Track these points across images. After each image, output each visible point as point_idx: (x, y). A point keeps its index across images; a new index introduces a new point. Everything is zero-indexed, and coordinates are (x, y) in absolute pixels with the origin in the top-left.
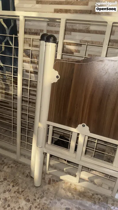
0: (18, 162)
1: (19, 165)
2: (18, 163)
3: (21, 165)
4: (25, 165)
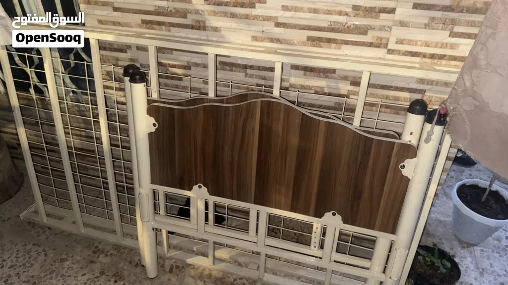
0: (120, 246)
1: (122, 251)
2: (121, 248)
3: (126, 251)
4: (132, 250)
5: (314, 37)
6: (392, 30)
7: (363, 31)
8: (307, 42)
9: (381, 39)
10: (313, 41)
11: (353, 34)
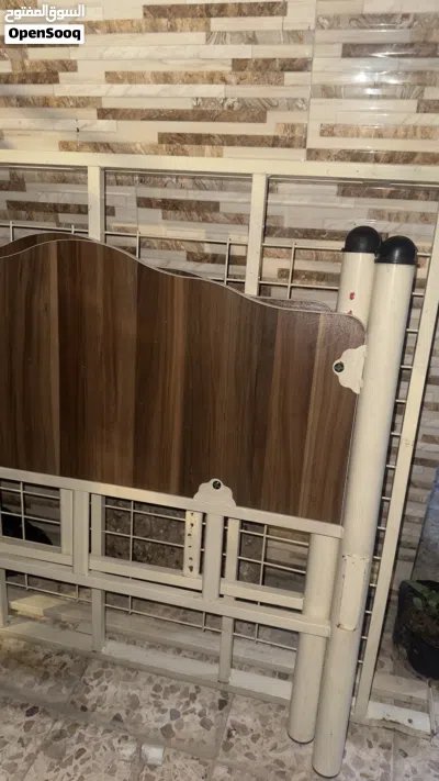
5: (170, 134)
6: (311, 107)
7: (257, 113)
8: (160, 146)
9: (292, 127)
10: (171, 143)
11: (239, 121)
